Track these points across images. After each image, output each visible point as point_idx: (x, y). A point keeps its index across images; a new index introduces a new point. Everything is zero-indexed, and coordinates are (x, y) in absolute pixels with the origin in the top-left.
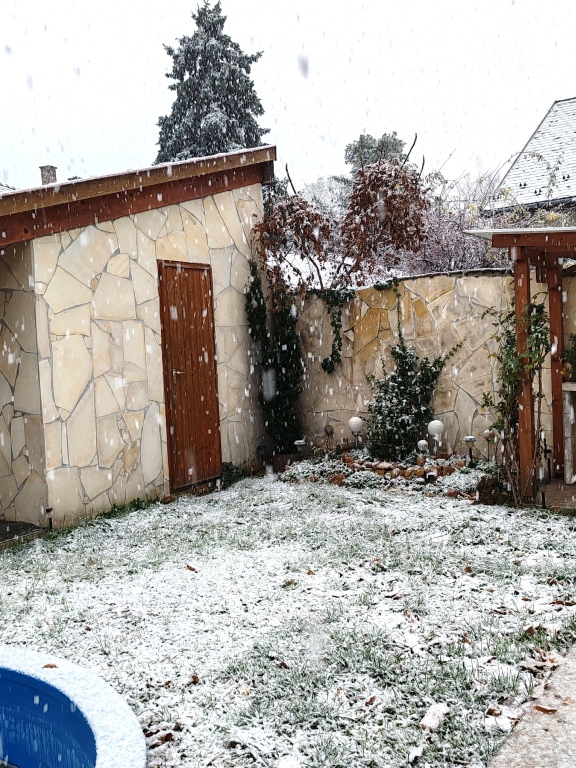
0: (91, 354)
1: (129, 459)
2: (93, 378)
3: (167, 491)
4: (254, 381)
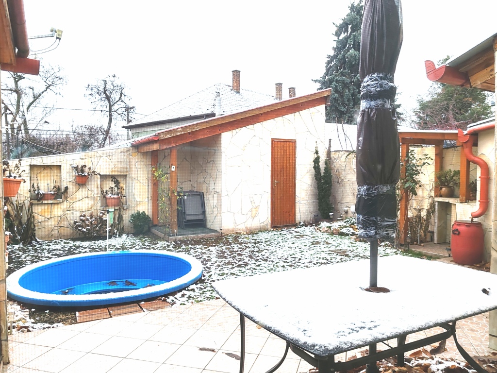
1: (254, 212)
2: (241, 181)
3: (269, 227)
4: (314, 187)
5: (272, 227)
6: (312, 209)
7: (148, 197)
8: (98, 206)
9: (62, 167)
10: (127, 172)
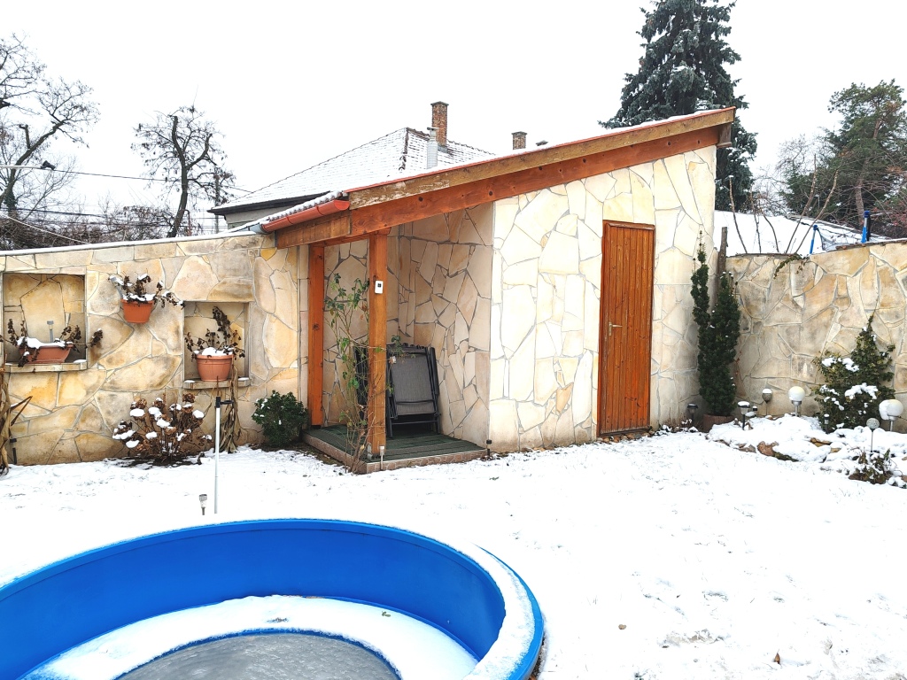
0: (536, 303)
1: (561, 399)
2: (535, 323)
3: (594, 433)
4: (691, 342)
5: (599, 435)
6: (683, 392)
7: (299, 359)
8: (179, 381)
9: (87, 280)
10: (250, 295)
